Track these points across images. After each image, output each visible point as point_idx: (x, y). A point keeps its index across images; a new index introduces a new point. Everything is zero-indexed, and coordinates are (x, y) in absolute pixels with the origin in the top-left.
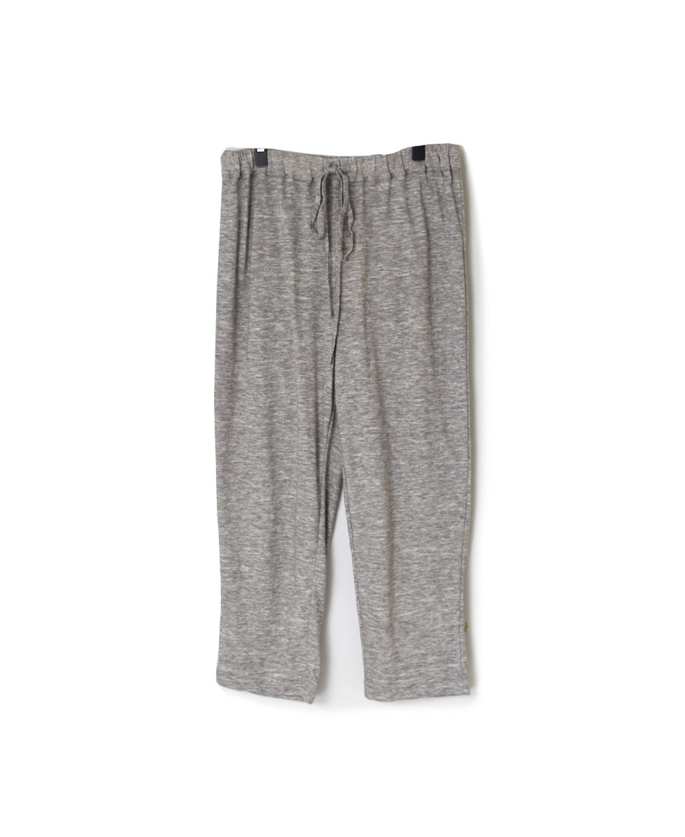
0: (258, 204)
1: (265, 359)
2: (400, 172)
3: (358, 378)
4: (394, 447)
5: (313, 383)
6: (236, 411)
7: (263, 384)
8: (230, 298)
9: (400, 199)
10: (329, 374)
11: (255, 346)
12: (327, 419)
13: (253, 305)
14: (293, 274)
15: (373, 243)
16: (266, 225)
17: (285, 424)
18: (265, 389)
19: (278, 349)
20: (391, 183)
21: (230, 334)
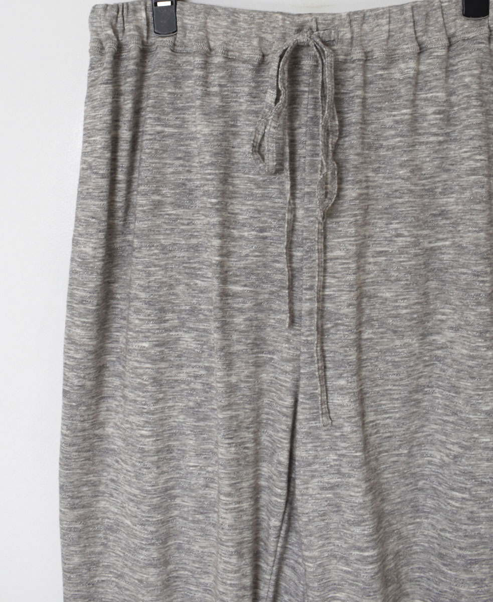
0: (154, 107)
1: (158, 401)
2: (438, 40)
3: (344, 452)
4: (407, 573)
5: (250, 452)
6: (102, 488)
7: (153, 448)
8: (92, 285)
9: (439, 94)
10: (283, 438)
11: (139, 376)
12: (275, 522)
13: (137, 298)
14: (216, 242)
15: (381, 181)
16: (168, 146)
17: (193, 522)
18: (156, 458)
19: (183, 382)
20: (418, 62)
21: (90, 352)
